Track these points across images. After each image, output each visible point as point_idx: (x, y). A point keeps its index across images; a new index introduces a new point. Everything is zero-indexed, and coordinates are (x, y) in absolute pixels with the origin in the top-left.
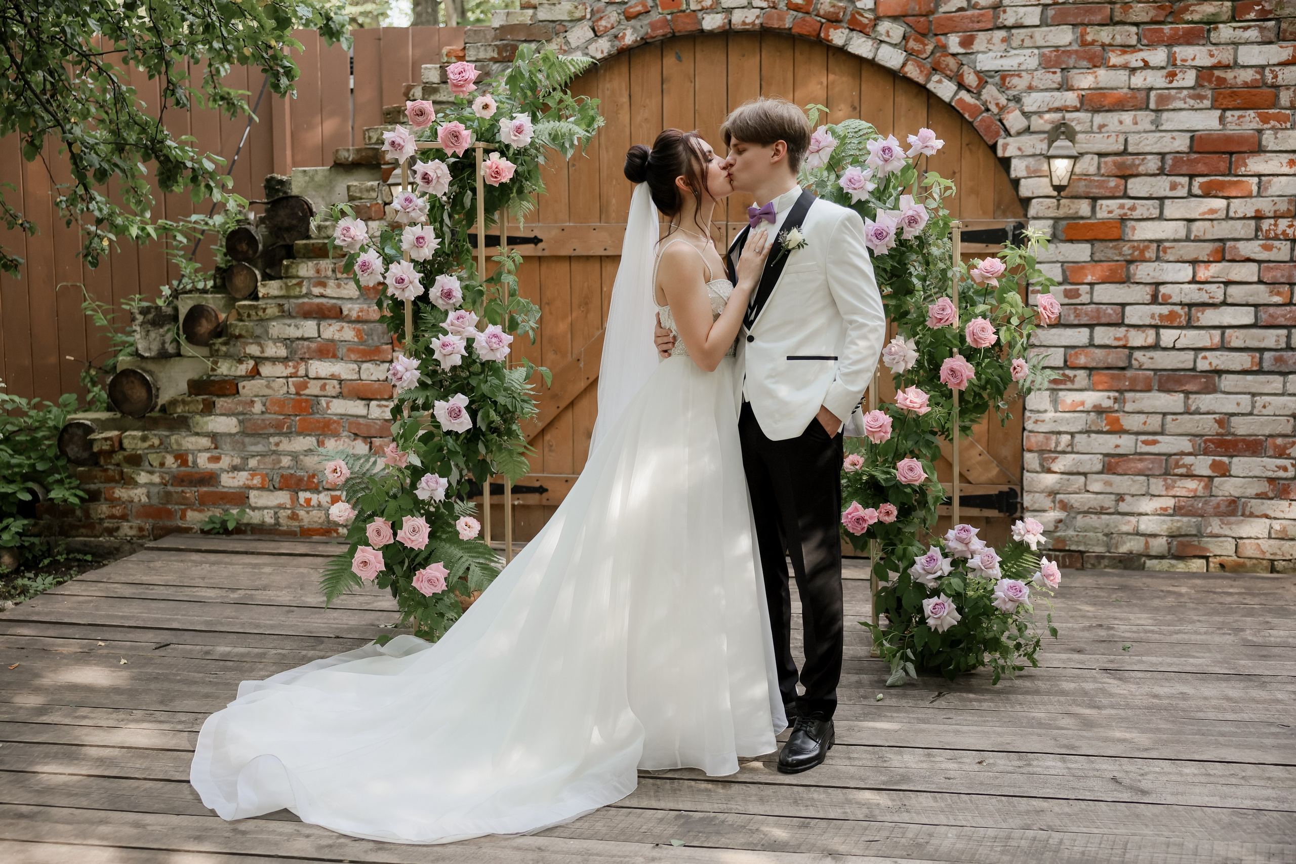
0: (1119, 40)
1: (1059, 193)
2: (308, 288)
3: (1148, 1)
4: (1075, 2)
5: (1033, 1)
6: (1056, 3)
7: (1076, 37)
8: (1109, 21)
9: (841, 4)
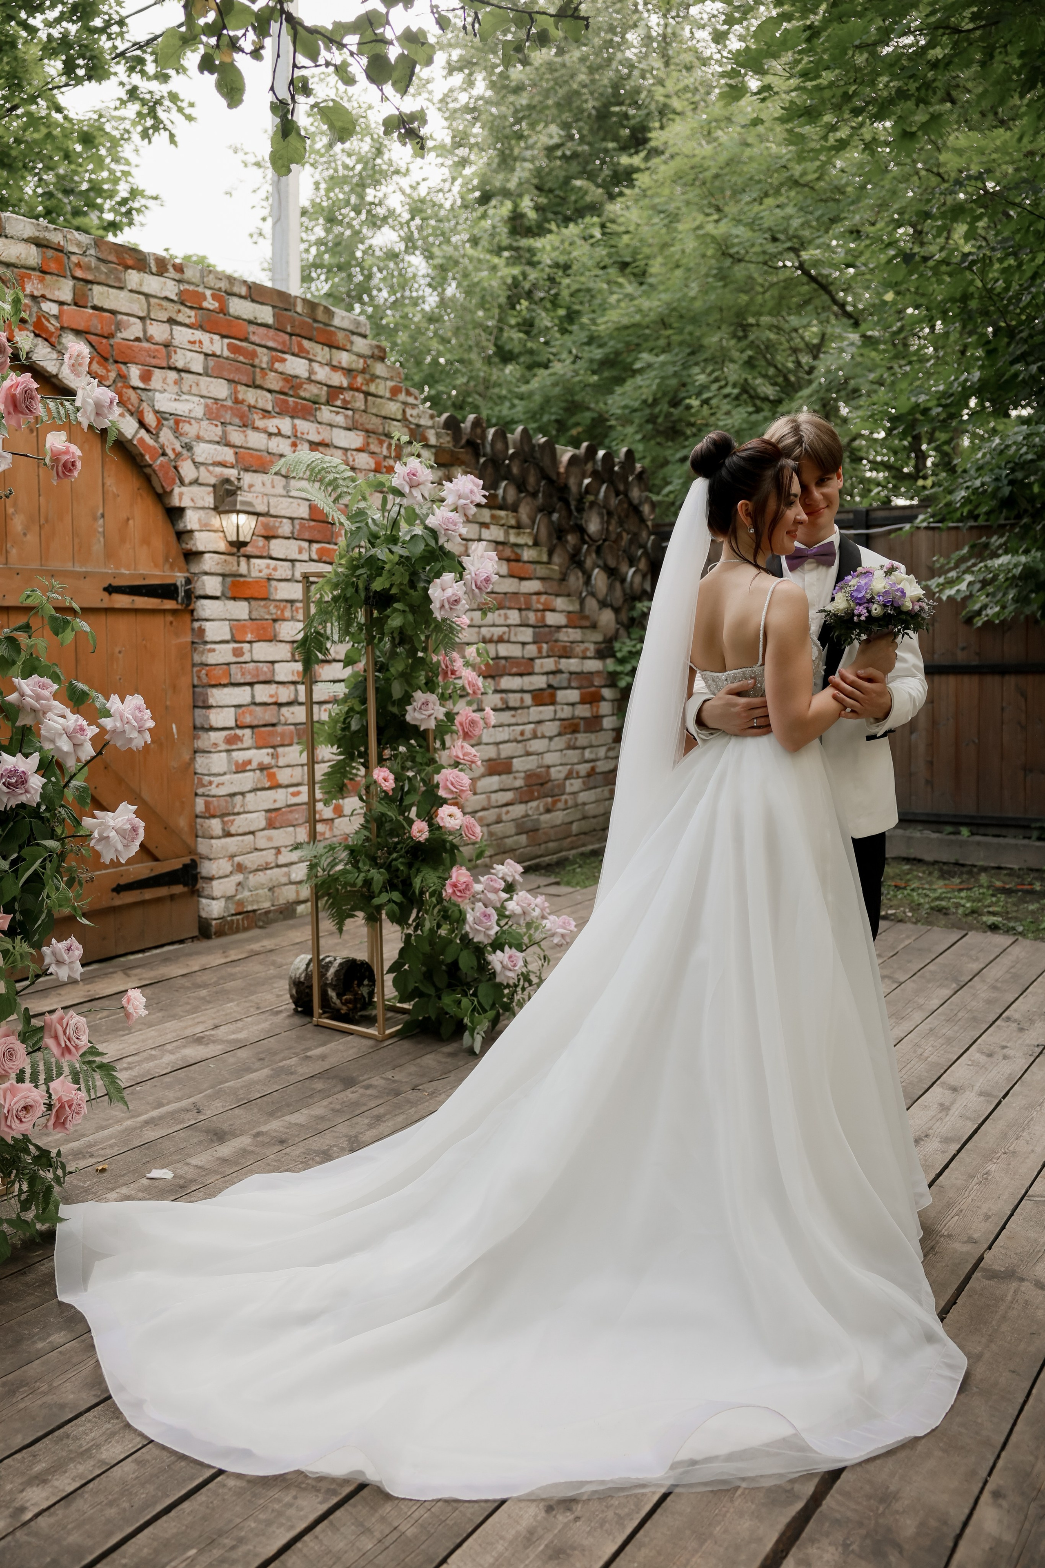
0: (260, 405)
1: (238, 550)
3: (276, 371)
4: (227, 358)
5: (196, 347)
6: (214, 355)
7: (230, 393)
8: (252, 383)
9: (26, 301)
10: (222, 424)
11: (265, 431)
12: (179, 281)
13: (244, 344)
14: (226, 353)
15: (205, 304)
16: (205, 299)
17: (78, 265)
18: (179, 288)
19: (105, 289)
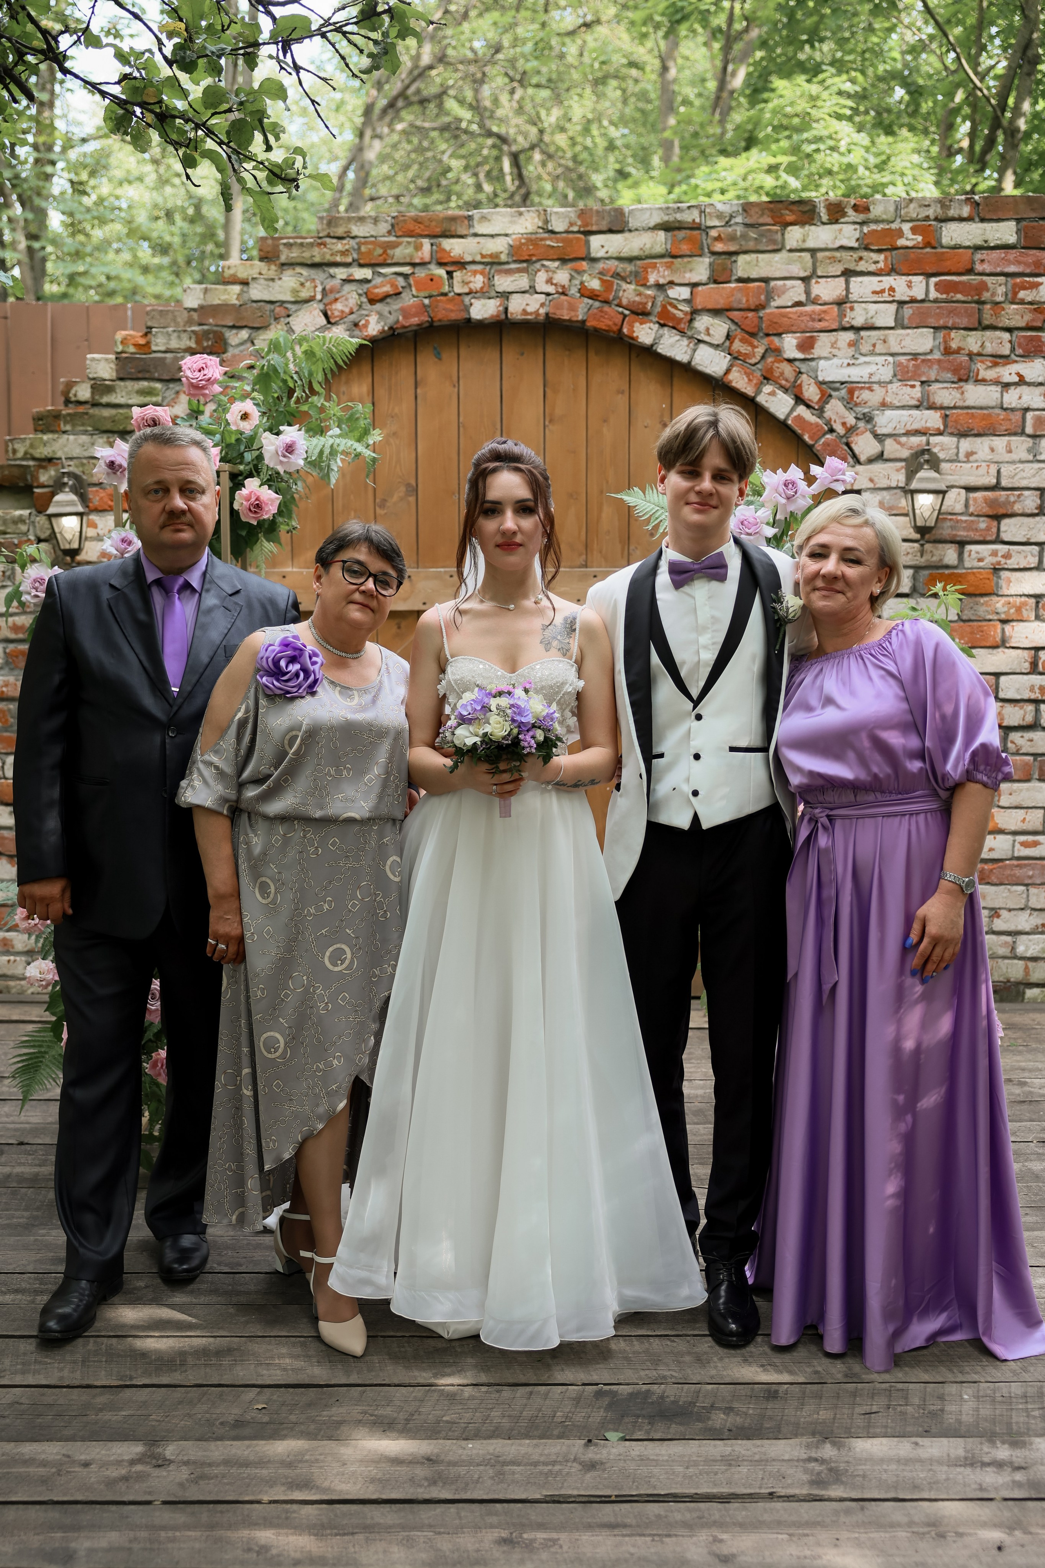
0: (989, 349)
1: (923, 536)
3: (1022, 302)
4: (936, 301)
5: (886, 297)
6: (913, 301)
7: (937, 343)
8: (976, 325)
9: (649, 292)
10: (923, 383)
11: (997, 382)
12: (862, 223)
13: (964, 278)
14: (933, 294)
15: (901, 242)
16: (900, 233)
17: (718, 239)
18: (861, 231)
19: (754, 256)
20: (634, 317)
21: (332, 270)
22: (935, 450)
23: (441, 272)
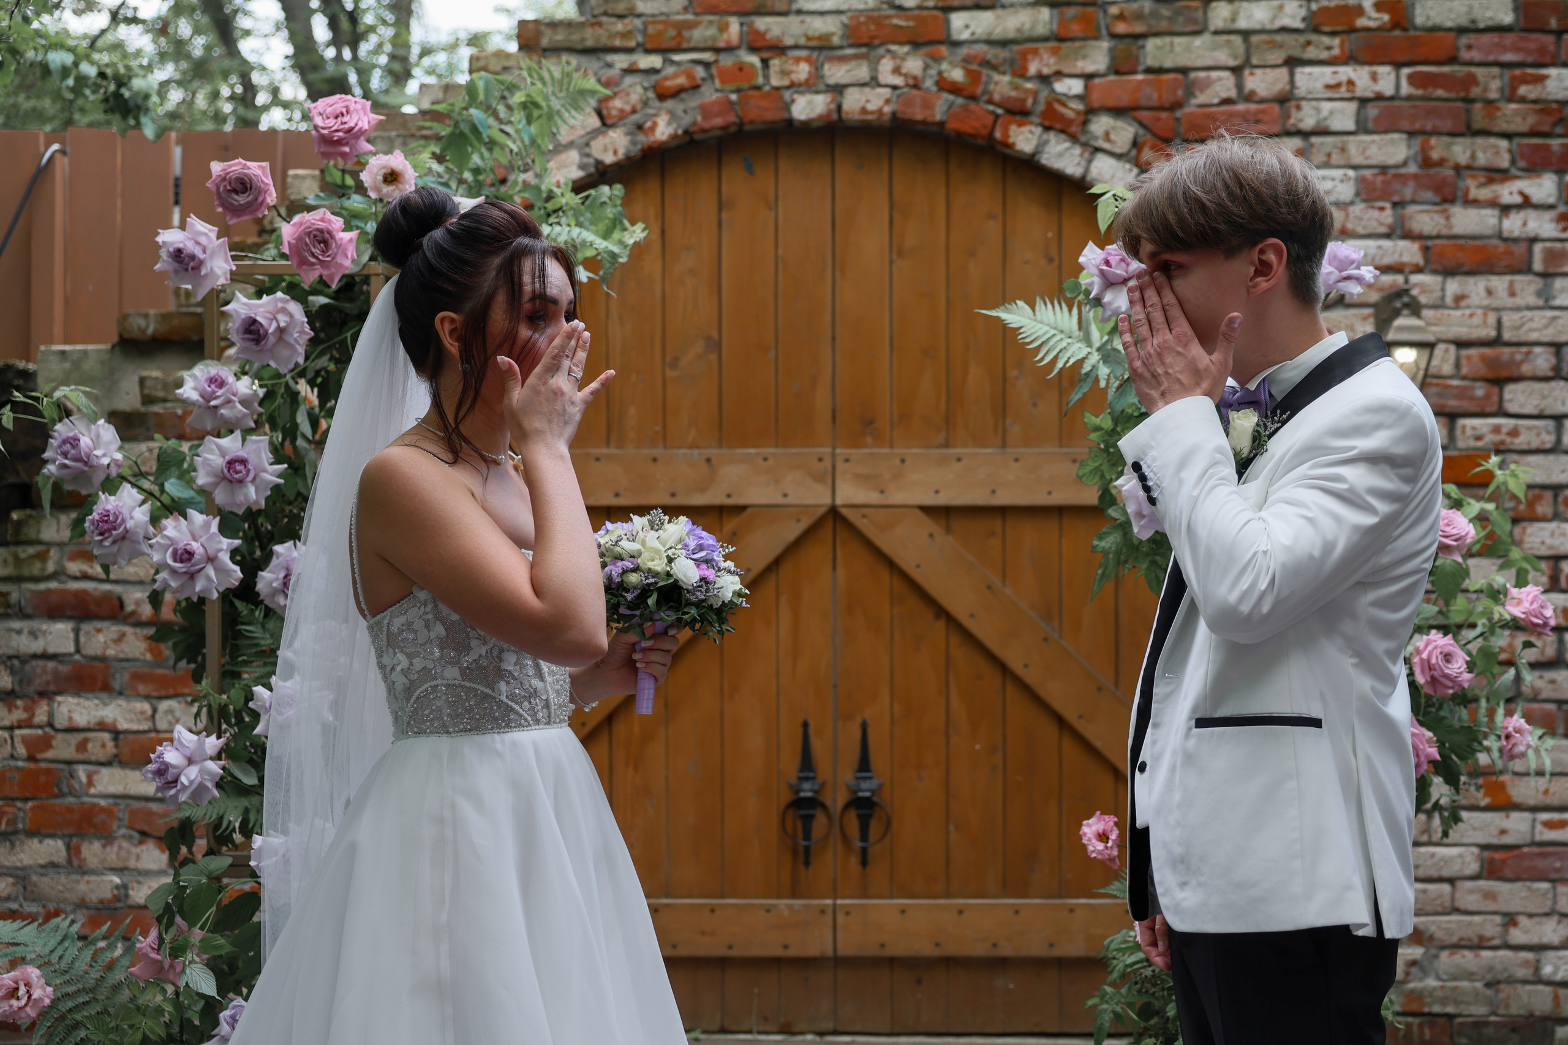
0: (1482, 159)
2: (59, 563)
3: (1523, 100)
4: (1409, 98)
5: (1343, 92)
6: (1379, 97)
7: (1412, 152)
8: (1463, 129)
9: (1029, 85)
10: (1395, 205)
11: (1493, 203)
13: (1446, 69)
14: (1406, 89)
15: (1361, 22)
16: (1360, 11)
17: (1121, 17)
18: (1309, 9)
19: (1167, 40)
20: (1009, 117)
21: (610, 58)
22: (1415, 292)
23: (754, 60)
